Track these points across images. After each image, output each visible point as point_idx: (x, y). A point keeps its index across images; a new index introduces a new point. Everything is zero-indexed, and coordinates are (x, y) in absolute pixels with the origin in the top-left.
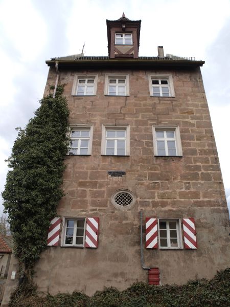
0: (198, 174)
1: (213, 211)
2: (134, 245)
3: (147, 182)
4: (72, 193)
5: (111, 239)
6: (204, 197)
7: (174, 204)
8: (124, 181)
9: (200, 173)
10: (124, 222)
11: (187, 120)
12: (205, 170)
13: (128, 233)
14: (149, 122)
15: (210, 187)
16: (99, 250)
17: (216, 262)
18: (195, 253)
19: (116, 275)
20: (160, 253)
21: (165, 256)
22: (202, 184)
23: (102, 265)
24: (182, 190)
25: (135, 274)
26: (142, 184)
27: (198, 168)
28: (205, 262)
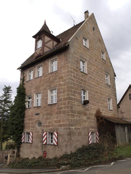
0: (61, 111)
1: (66, 129)
2: (41, 142)
3: (45, 117)
4: (27, 123)
5: (35, 140)
6: (63, 122)
7: (52, 125)
8: (39, 117)
9: (62, 110)
10: (39, 134)
11: (60, 83)
12: (64, 109)
13: (39, 138)
14: (47, 88)
15: (65, 117)
16: (33, 144)
17: (63, 151)
18: (57, 147)
19: (36, 153)
21: (48, 147)
22: (62, 116)
23: (33, 149)
24: (55, 119)
25: (41, 154)
26: (44, 118)
27: (61, 108)
28: (60, 150)
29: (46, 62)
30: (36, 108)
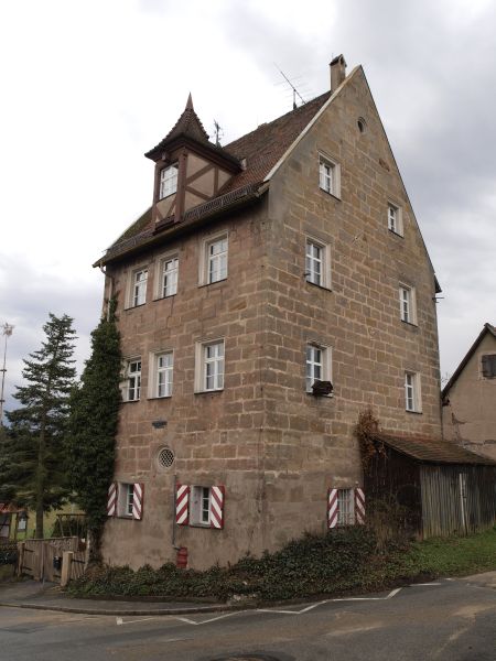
0: (237, 417)
1: (248, 476)
2: (169, 519)
3: (185, 434)
4: (125, 452)
5: (152, 509)
6: (240, 454)
7: (208, 464)
8: (165, 434)
9: (240, 415)
10: (163, 489)
11: (236, 321)
12: (247, 410)
13: (165, 503)
14: (194, 337)
15: (249, 438)
16: (143, 523)
17: (240, 548)
18: (221, 534)
19: (154, 552)
20: (191, 530)
21: (194, 535)
22: (239, 434)
23: (145, 540)
24: (219, 444)
25: (168, 555)
26: (180, 437)
27: (238, 407)
28: (230, 546)
29: (191, 245)
30: (154, 404)
